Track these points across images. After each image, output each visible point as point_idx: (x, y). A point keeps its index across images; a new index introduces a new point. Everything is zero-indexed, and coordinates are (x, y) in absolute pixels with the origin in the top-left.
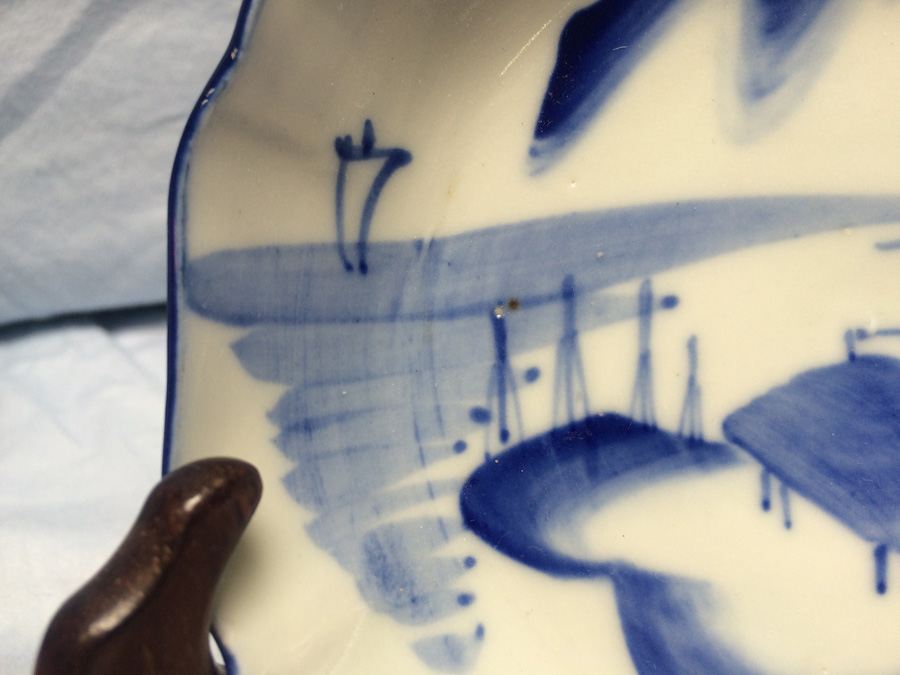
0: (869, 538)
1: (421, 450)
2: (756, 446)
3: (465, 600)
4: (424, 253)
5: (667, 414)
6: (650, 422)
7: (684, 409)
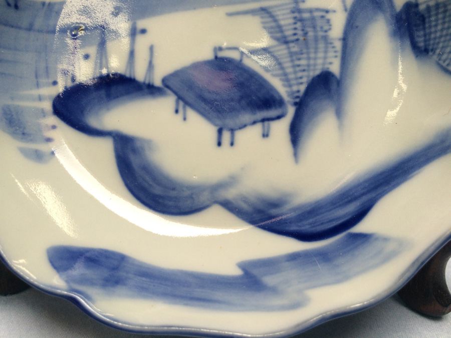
0: (216, 125)
1: (37, 82)
2: (175, 89)
3: (49, 140)
4: (46, 7)
5: (140, 74)
6: (132, 77)
7: (147, 74)
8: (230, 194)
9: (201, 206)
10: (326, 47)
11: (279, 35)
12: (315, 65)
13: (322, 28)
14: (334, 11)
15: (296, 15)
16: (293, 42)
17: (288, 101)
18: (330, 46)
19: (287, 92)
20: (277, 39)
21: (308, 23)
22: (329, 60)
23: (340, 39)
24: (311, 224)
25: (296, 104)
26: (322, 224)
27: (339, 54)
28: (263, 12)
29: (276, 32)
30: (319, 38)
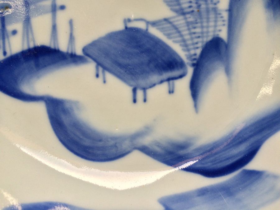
0: (131, 86)
2: (94, 57)
5: (63, 46)
6: (57, 48)
7: (69, 44)
8: (147, 141)
9: (124, 153)
10: (216, 17)
12: (208, 32)
13: (212, 1)
16: (188, 13)
17: (188, 63)
18: (219, 16)
19: (186, 55)
20: (176, 11)
22: (218, 28)
23: (226, 11)
24: (212, 162)
25: (193, 65)
26: (221, 161)
27: (226, 23)
29: (175, 5)
30: (211, 9)
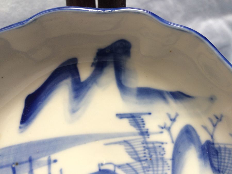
10: (163, 164)
11: (135, 156)
13: (160, 153)
14: (166, 143)
15: (145, 145)
16: (144, 161)
18: (165, 163)
20: (135, 159)
21: (152, 150)
22: (165, 172)
23: (171, 159)
27: (171, 168)
28: (126, 143)
29: (134, 155)
30: (159, 159)
